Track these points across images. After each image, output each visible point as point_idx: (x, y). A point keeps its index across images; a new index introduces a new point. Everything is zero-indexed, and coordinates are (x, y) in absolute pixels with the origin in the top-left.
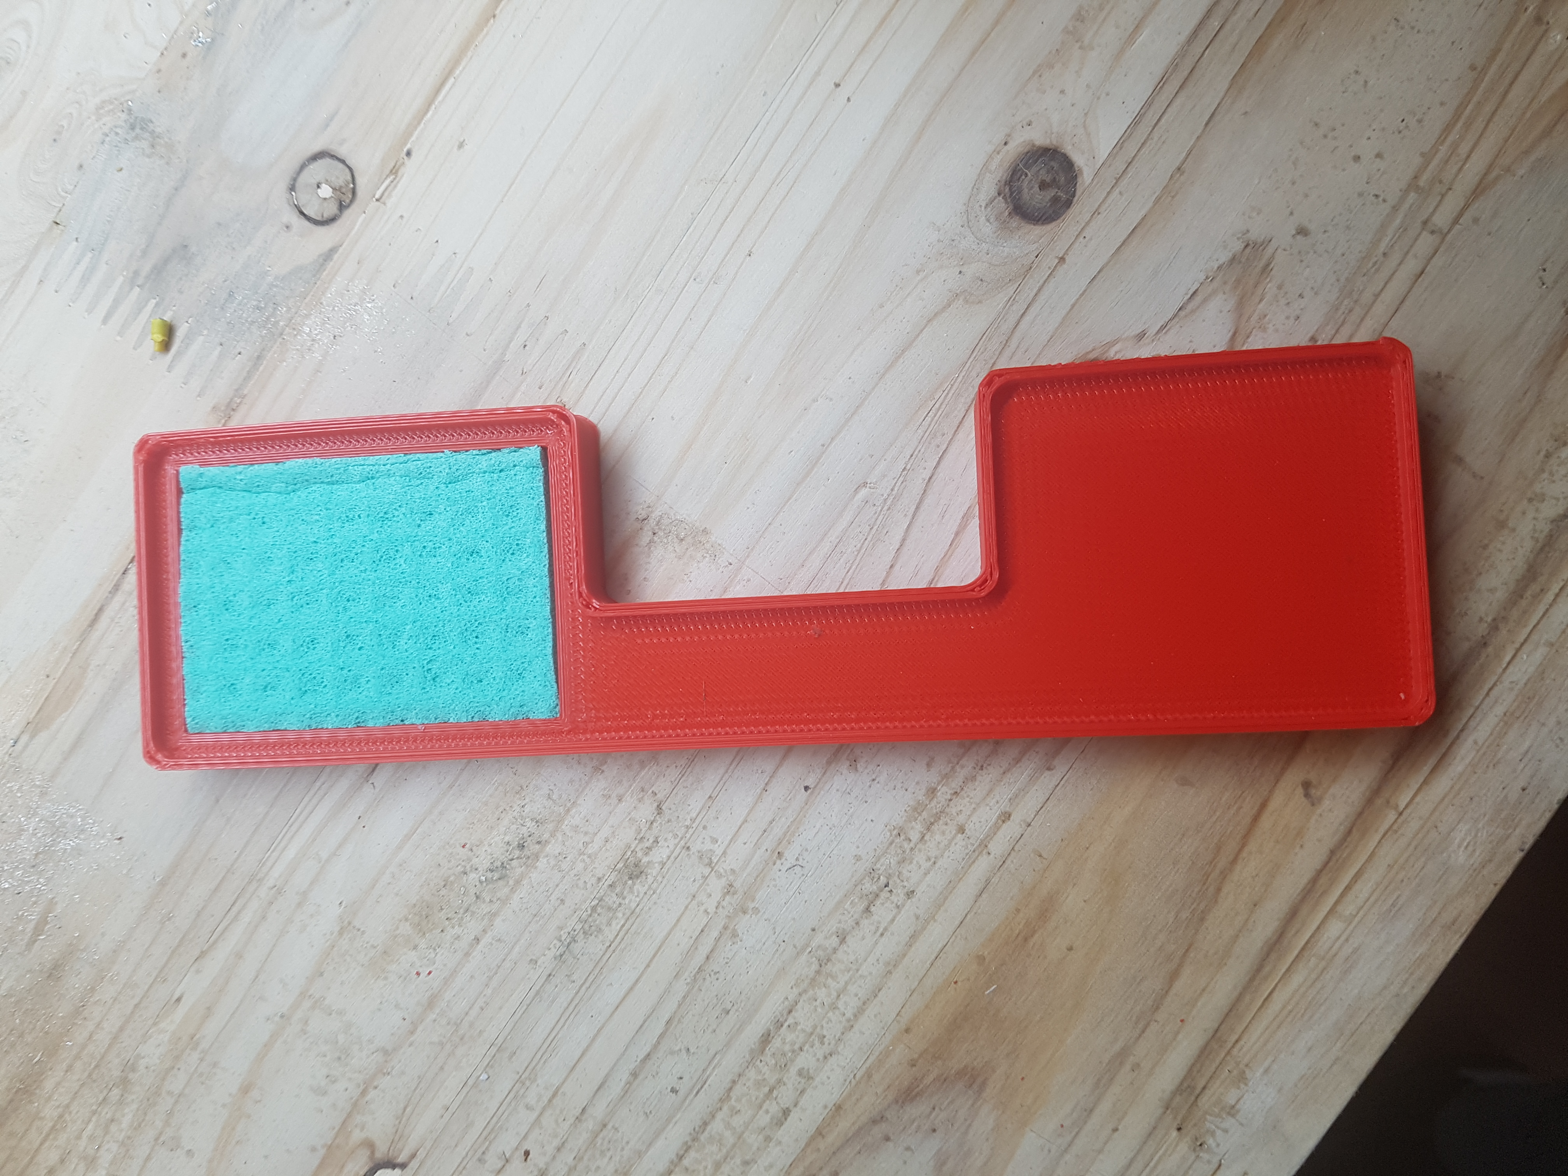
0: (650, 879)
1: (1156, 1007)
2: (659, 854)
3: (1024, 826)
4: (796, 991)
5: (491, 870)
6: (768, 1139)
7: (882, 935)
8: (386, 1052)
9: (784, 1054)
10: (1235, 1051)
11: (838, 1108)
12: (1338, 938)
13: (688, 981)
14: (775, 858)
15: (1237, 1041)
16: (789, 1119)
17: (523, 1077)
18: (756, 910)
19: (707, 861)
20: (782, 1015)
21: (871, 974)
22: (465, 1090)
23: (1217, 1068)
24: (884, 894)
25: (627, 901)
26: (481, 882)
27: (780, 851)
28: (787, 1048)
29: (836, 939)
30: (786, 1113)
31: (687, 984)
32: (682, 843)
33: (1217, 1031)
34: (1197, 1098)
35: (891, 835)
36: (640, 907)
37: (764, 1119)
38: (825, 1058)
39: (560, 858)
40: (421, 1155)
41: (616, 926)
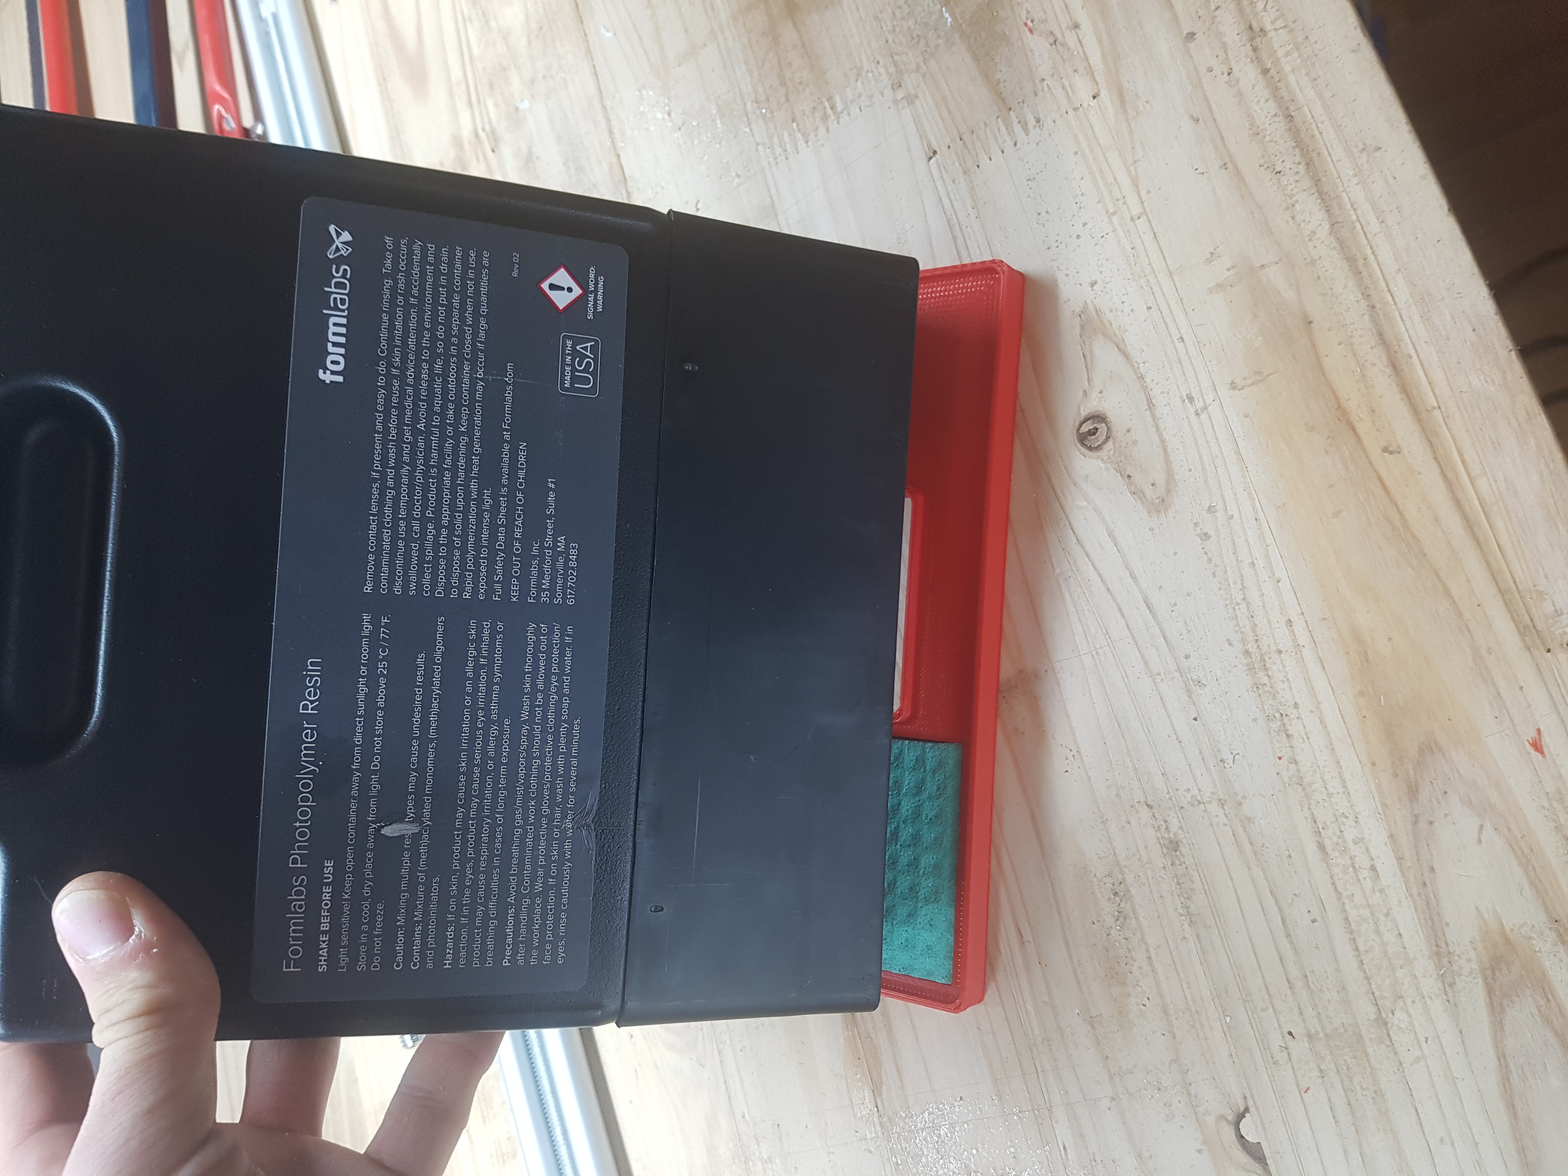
0: (1184, 841)
1: (1460, 614)
2: (1174, 825)
3: (1301, 617)
4: (1306, 810)
5: (1117, 920)
6: (1381, 891)
7: (1308, 738)
8: (1175, 1061)
9: (1338, 844)
10: (1520, 587)
11: (1391, 836)
12: (1491, 485)
13: (1256, 864)
14: (1222, 765)
15: (1515, 583)
16: (1378, 869)
17: (1244, 997)
18: (1244, 797)
19: (1196, 803)
20: (1314, 827)
21: (1326, 761)
22: (1228, 1035)
23: (1524, 605)
24: (1286, 720)
25: (1187, 863)
26: (1119, 931)
27: (1219, 759)
28: (1335, 839)
29: (1292, 765)
30: (1373, 868)
31: (1258, 866)
32: (1177, 808)
33: (1500, 590)
34: (1534, 627)
35: (1255, 692)
36: (1196, 858)
37: (1368, 884)
38: (1356, 822)
39: (1138, 878)
40: (1248, 1096)
41: (1196, 879)
